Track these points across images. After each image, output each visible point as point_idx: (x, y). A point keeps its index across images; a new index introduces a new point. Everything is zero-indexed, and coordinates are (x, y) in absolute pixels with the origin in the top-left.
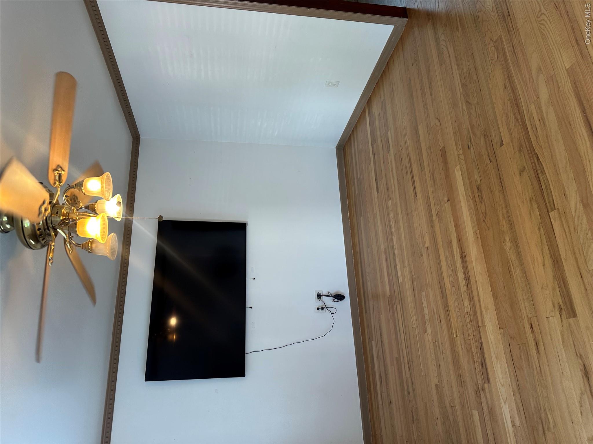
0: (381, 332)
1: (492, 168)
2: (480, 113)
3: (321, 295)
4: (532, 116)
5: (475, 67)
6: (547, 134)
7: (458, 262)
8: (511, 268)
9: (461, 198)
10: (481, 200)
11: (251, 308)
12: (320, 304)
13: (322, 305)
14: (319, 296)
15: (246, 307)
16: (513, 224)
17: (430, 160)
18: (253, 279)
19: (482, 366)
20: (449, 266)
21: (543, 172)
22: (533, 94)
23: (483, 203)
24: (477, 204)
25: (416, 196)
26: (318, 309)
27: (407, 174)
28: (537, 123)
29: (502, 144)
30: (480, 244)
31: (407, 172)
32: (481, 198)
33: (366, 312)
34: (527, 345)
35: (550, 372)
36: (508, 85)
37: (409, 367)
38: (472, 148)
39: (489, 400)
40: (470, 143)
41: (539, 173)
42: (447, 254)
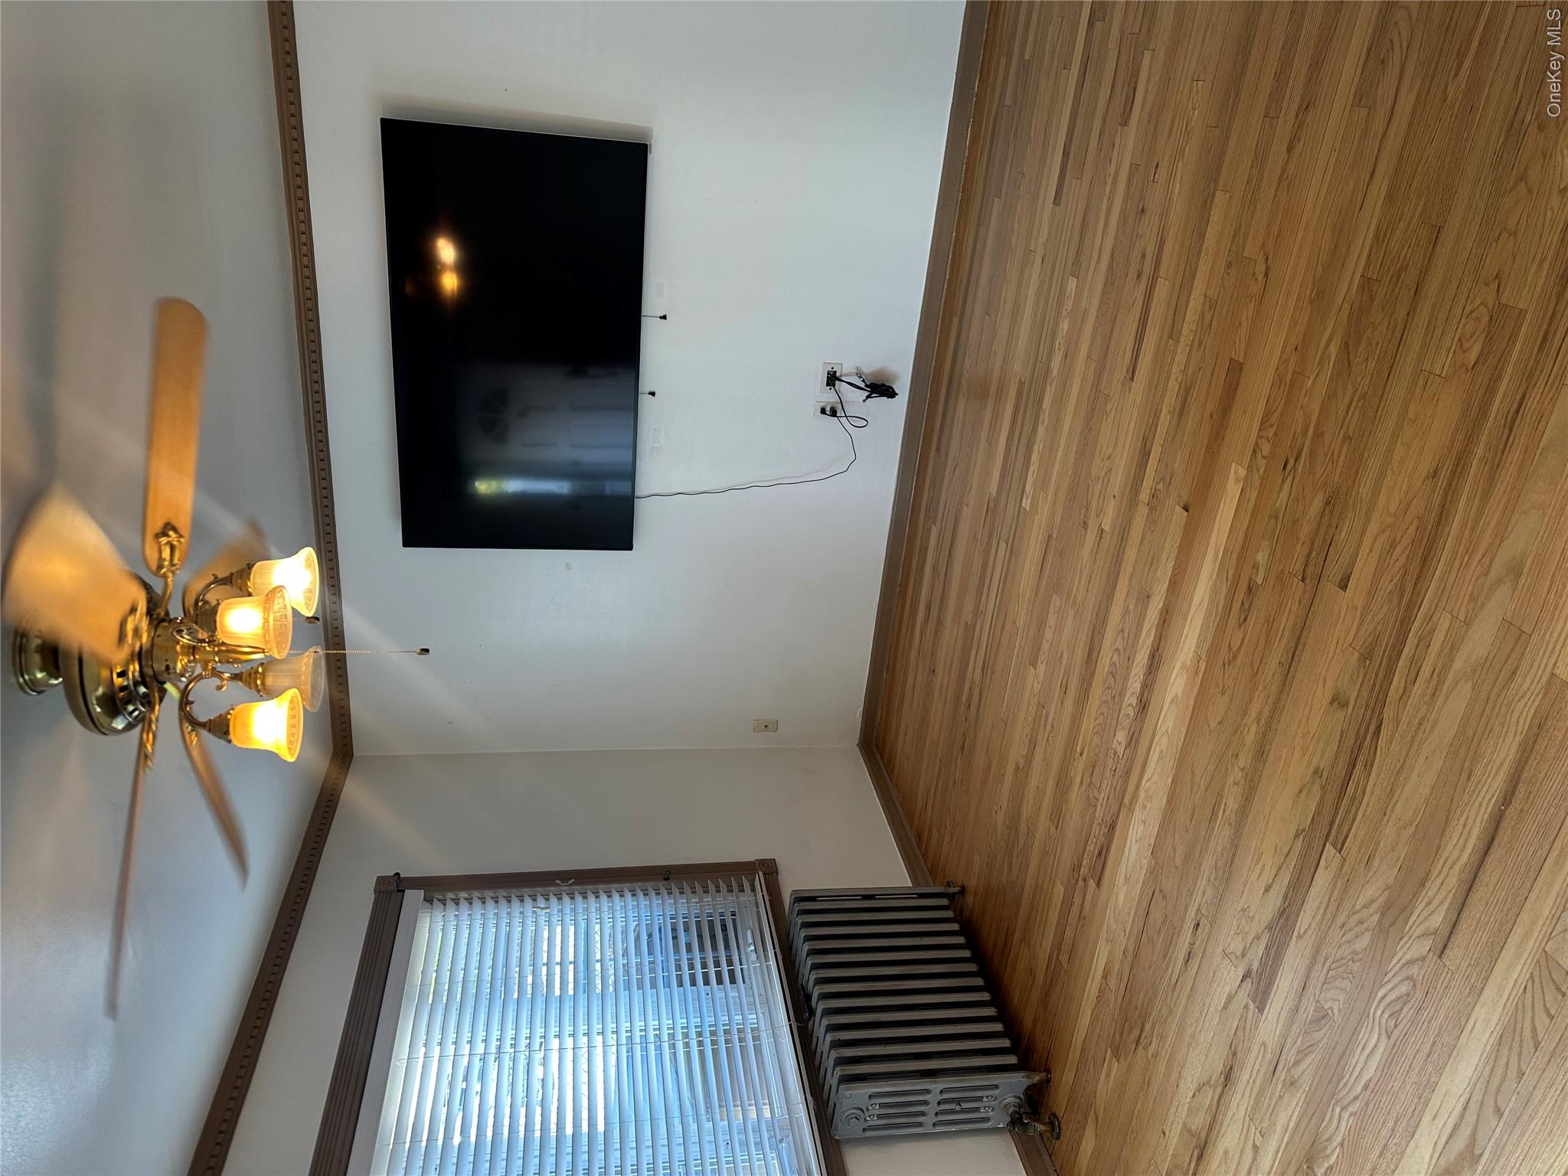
0: (954, 536)
1: (1298, 600)
2: (1351, 433)
3: (838, 375)
4: (1429, 638)
5: (1418, 284)
6: (1423, 719)
7: (1142, 652)
8: (1219, 809)
9: (1211, 551)
10: (1241, 621)
11: (653, 394)
12: (829, 397)
13: (832, 400)
14: (832, 379)
15: (640, 390)
16: (1264, 756)
17: (1200, 344)
18: (661, 318)
19: (1100, 854)
20: (1122, 630)
21: (1369, 765)
22: (1464, 604)
23: (1243, 628)
24: (1231, 616)
25: (1132, 379)
26: (823, 411)
27: (1137, 278)
28: (1426, 670)
29: (1344, 585)
30: (1196, 691)
31: (1139, 276)
32: (1243, 617)
33: (938, 450)
34: (1177, 931)
35: (1186, 1008)
36: (1444, 475)
37: (983, 669)
38: (1290, 479)
39: (1087, 907)
40: (1292, 461)
41: (1361, 758)
42: (1131, 607)
